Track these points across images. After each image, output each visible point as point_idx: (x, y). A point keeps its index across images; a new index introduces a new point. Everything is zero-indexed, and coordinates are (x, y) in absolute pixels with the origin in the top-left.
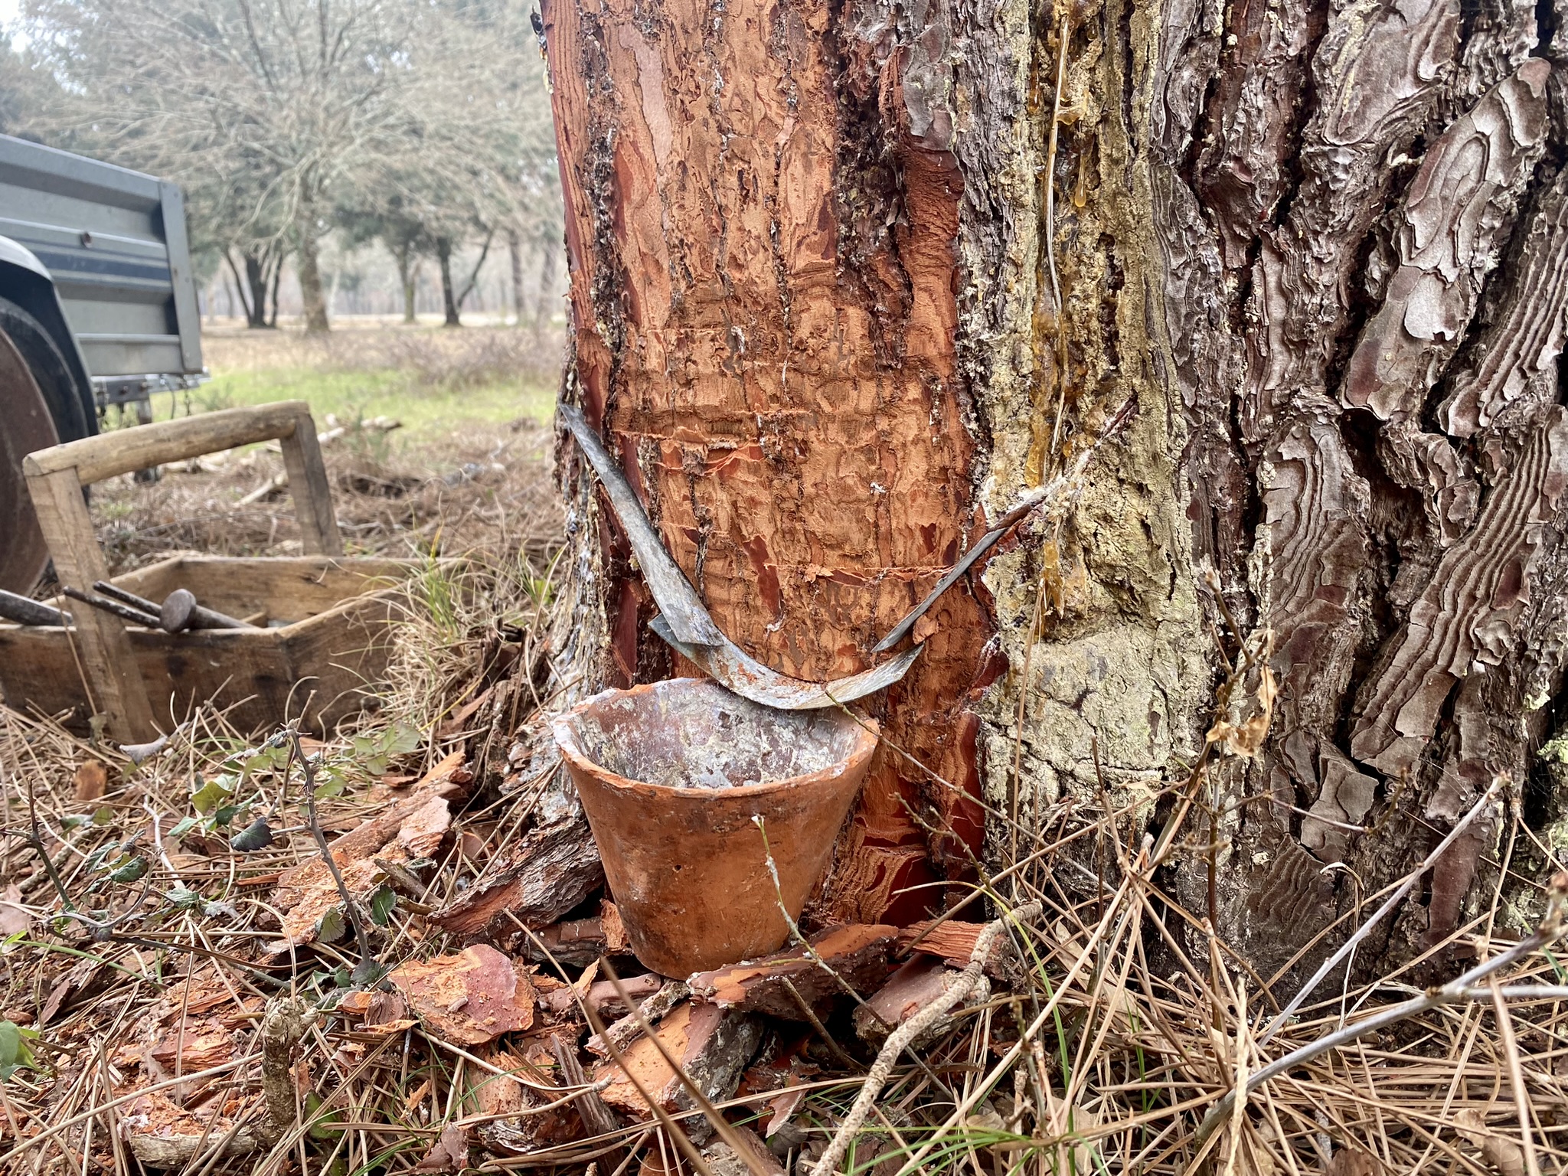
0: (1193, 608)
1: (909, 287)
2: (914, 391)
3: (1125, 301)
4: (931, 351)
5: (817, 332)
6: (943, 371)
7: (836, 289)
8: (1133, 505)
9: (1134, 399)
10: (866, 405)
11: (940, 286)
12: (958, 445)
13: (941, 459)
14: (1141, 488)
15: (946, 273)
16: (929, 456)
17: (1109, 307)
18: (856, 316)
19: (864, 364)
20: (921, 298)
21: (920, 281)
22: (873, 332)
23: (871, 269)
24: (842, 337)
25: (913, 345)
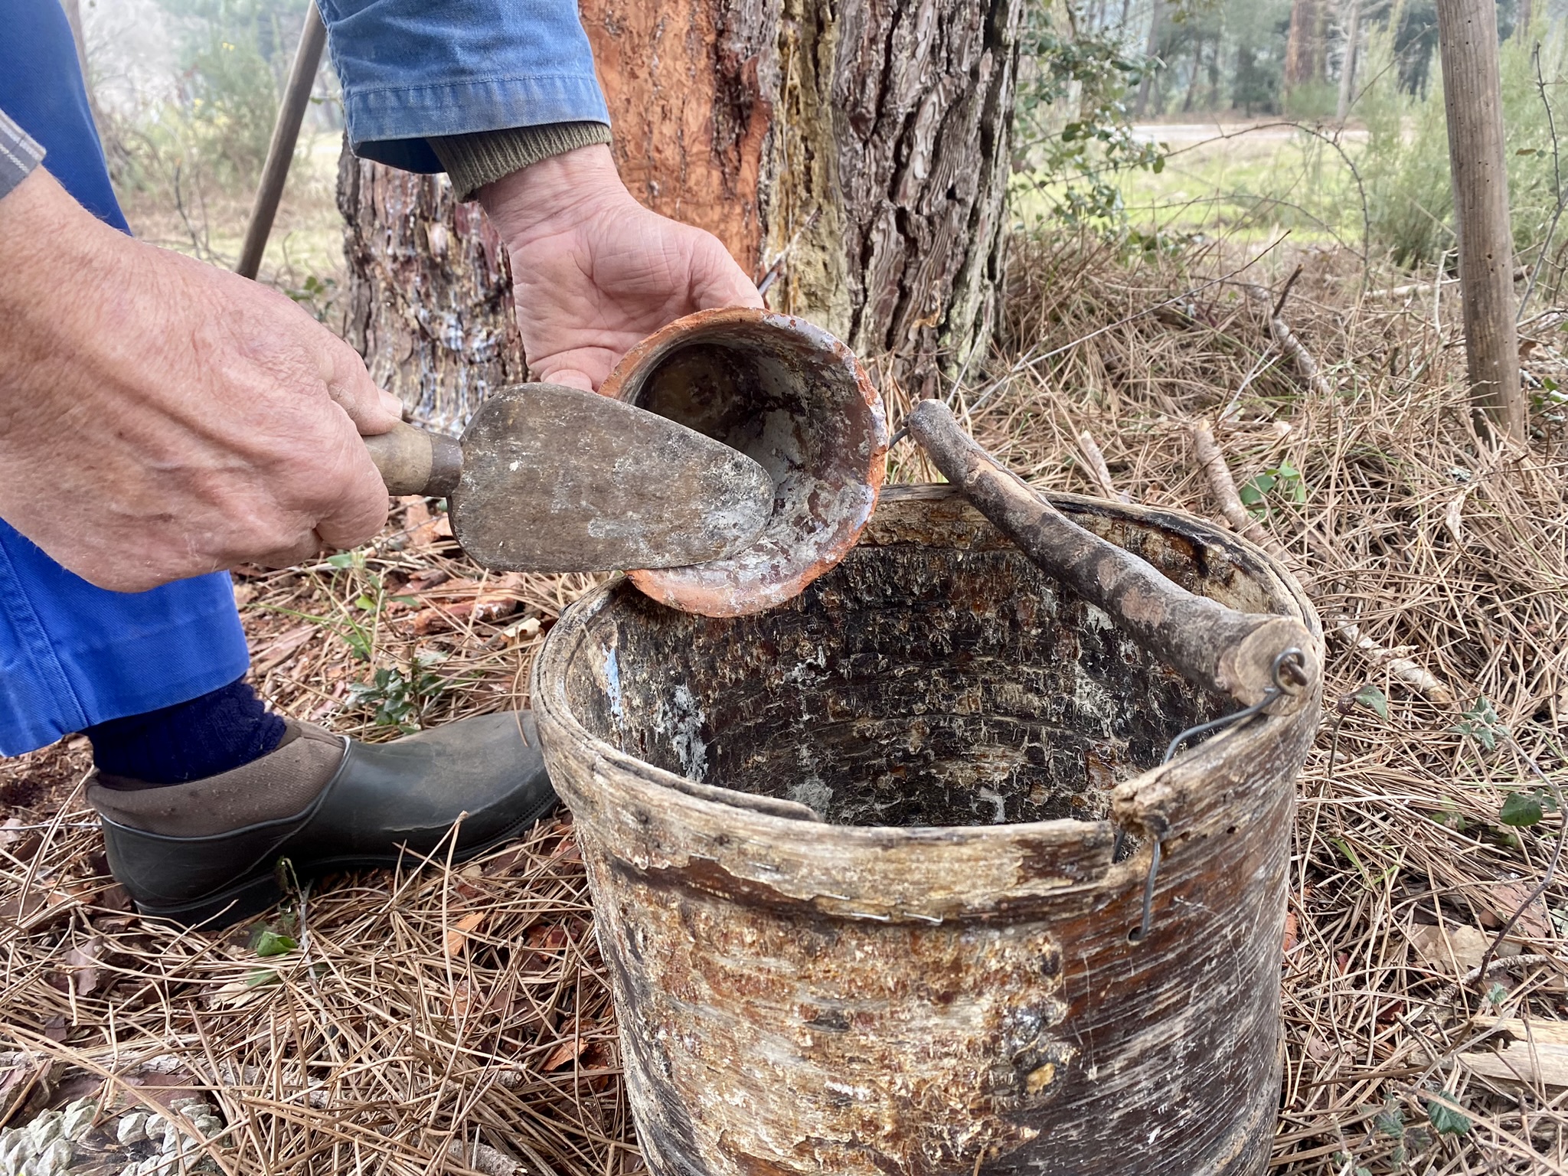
0: (847, 298)
1: (740, 161)
2: (738, 210)
3: (816, 165)
4: (747, 190)
5: (698, 183)
6: (751, 199)
7: (709, 162)
8: (819, 256)
9: (820, 209)
10: (716, 217)
11: (753, 160)
12: (755, 234)
13: (747, 242)
14: (823, 248)
15: (756, 155)
16: (741, 240)
17: (808, 169)
18: (716, 175)
19: (719, 198)
20: (744, 165)
21: (745, 158)
22: (724, 182)
23: (725, 152)
24: (709, 185)
25: (740, 188)
